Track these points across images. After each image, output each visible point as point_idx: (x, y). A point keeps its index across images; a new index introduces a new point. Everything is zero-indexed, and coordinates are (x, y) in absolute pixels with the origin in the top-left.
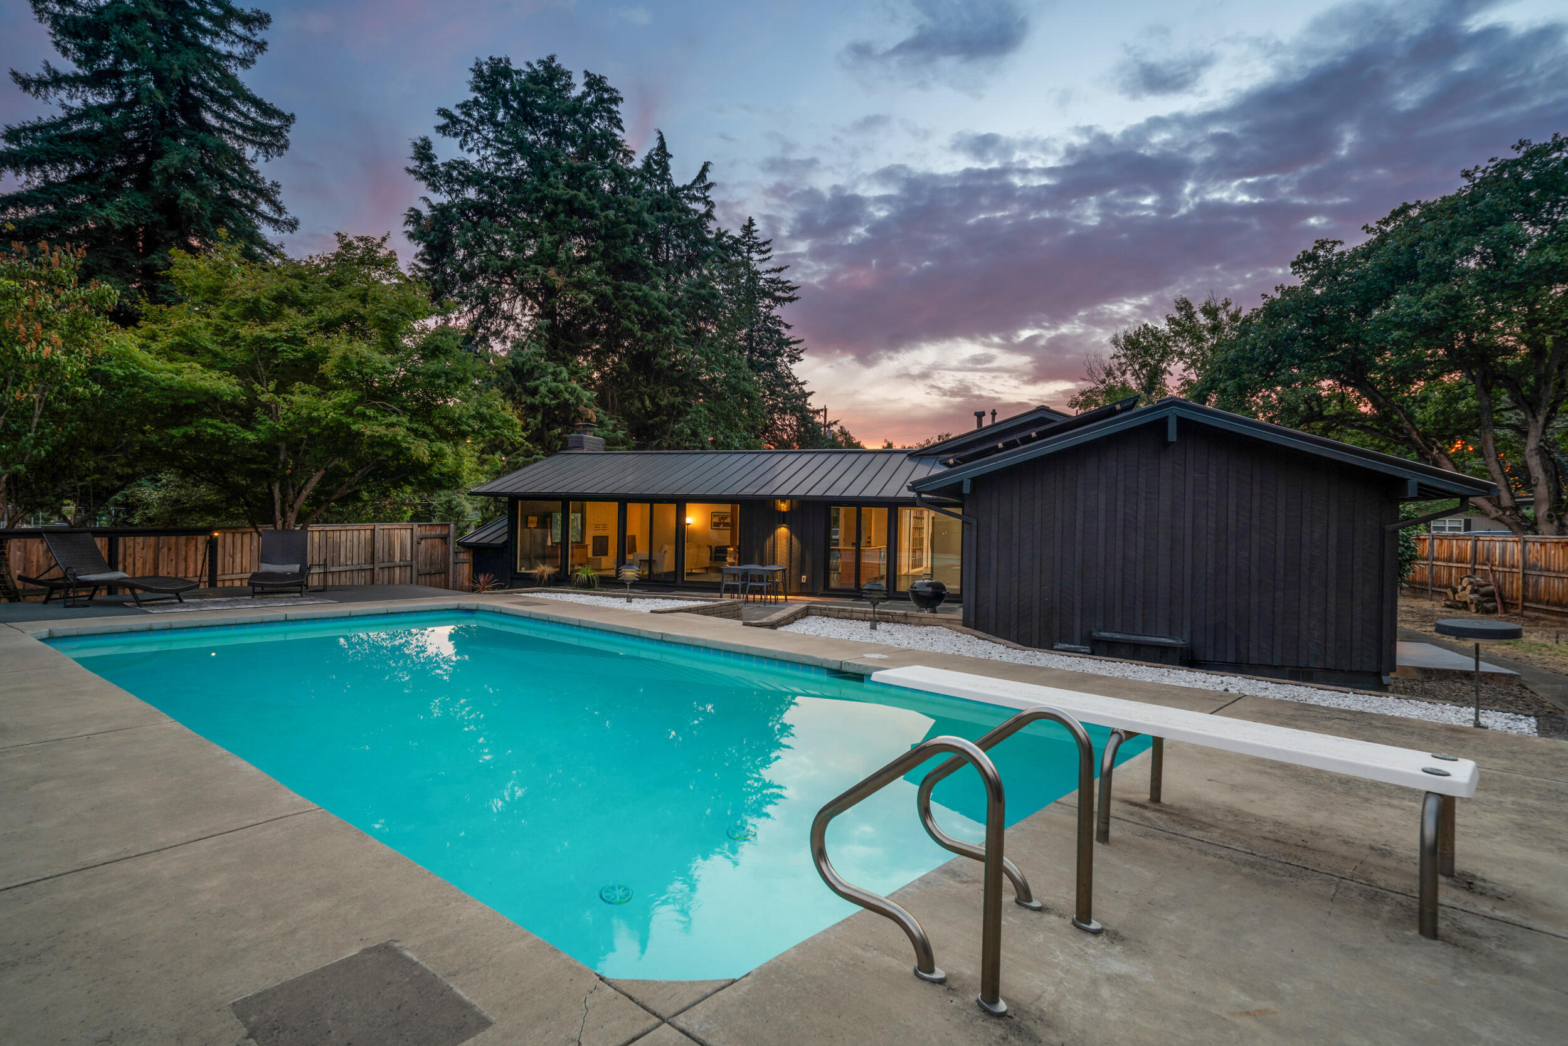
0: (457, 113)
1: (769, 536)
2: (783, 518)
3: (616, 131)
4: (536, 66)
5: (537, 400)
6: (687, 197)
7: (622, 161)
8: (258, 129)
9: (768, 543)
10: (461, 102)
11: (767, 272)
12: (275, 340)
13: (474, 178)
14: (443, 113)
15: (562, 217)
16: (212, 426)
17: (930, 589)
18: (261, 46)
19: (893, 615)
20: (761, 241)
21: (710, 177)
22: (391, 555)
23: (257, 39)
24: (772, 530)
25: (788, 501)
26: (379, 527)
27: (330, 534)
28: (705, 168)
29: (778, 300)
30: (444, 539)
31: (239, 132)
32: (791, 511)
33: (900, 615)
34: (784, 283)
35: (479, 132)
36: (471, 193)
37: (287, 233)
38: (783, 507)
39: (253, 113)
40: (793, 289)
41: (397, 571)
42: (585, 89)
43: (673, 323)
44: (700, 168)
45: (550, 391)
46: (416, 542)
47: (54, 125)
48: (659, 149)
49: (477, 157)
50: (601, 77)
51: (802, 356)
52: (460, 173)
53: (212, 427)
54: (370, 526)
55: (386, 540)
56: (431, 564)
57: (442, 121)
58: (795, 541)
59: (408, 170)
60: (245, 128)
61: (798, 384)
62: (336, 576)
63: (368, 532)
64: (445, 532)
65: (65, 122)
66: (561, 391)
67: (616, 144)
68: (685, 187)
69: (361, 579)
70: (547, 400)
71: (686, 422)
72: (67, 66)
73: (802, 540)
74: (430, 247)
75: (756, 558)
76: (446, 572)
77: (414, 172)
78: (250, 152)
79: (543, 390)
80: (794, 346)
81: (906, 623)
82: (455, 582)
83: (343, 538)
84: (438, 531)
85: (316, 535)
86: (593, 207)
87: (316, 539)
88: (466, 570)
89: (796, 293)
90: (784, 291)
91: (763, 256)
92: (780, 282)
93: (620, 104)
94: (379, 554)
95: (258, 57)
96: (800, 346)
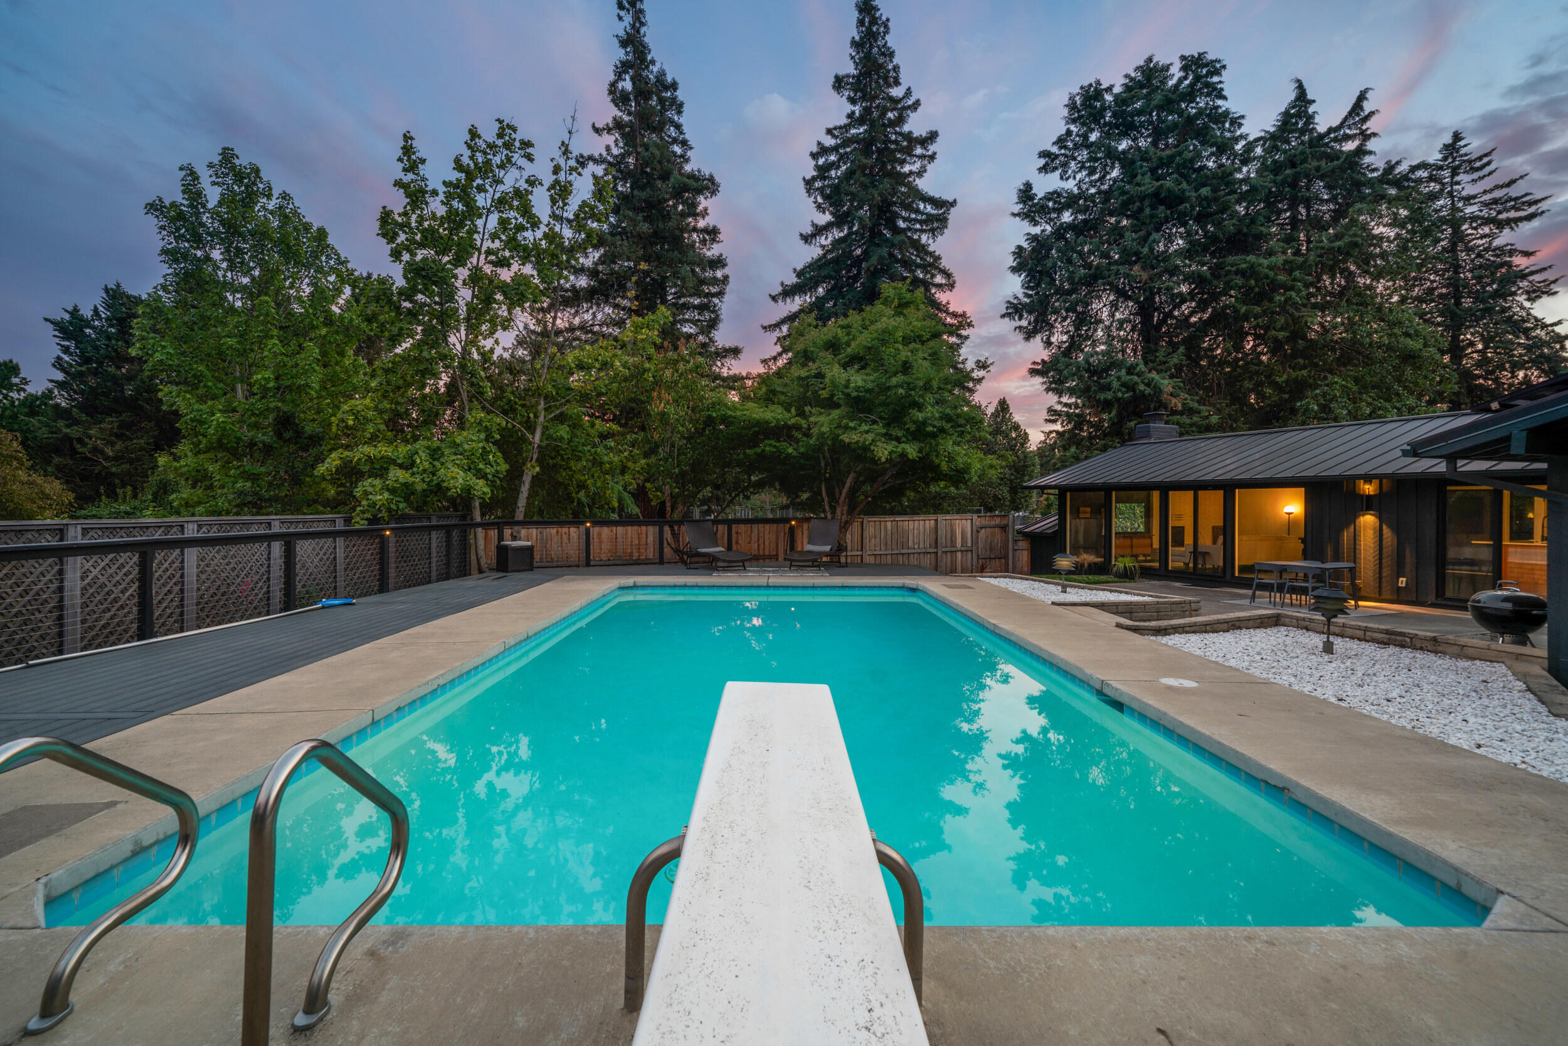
0: (1055, 150)
1: (1347, 526)
2: (1369, 504)
3: (1220, 102)
4: (1133, 75)
5: (1109, 395)
6: (1335, 140)
7: (1229, 131)
8: (930, 218)
9: (1346, 535)
10: (1055, 139)
11: (1485, 192)
12: (808, 377)
13: (1071, 201)
14: (1044, 154)
15: (1147, 211)
16: (770, 445)
17: (1509, 606)
18: (932, 157)
19: (1413, 637)
20: (1473, 156)
21: (1368, 107)
22: (953, 542)
23: (930, 153)
24: (1351, 519)
25: (1376, 482)
26: (941, 517)
27: (900, 524)
28: (1362, 97)
29: (1501, 225)
30: (1004, 528)
31: (918, 226)
32: (1381, 495)
33: (1425, 639)
34: (1516, 199)
35: (1074, 159)
36: (1067, 217)
37: (948, 292)
38: (1369, 489)
39: (929, 209)
40: (1536, 202)
41: (959, 555)
42: (1182, 74)
43: (1292, 288)
44: (1354, 100)
45: (1124, 385)
46: (976, 531)
47: (820, 259)
48: (1298, 99)
49: (1074, 182)
50: (1200, 55)
51: (1554, 288)
52: (1055, 203)
53: (768, 446)
54: (933, 517)
55: (949, 528)
56: (991, 550)
57: (1042, 162)
58: (1386, 531)
59: (1014, 215)
60: (921, 222)
61: (1544, 326)
62: (906, 557)
63: (933, 522)
64: (1005, 522)
65: (824, 255)
66: (1136, 383)
67: (1220, 117)
68: (1331, 130)
69: (927, 561)
70: (1120, 395)
71: (1315, 397)
72: (825, 218)
73: (1397, 530)
74: (1031, 274)
75: (1329, 552)
76: (1006, 557)
77: (1018, 215)
78: (924, 238)
79: (1116, 384)
80: (1537, 278)
81: (1436, 652)
82: (1014, 567)
83: (911, 527)
84: (998, 521)
85: (889, 524)
86: (1183, 191)
87: (889, 527)
88: (1024, 557)
89: (1543, 206)
90: (1518, 209)
91: (1476, 175)
92: (1511, 199)
93: (1223, 73)
94: (942, 540)
95: (929, 167)
96: (1549, 275)
